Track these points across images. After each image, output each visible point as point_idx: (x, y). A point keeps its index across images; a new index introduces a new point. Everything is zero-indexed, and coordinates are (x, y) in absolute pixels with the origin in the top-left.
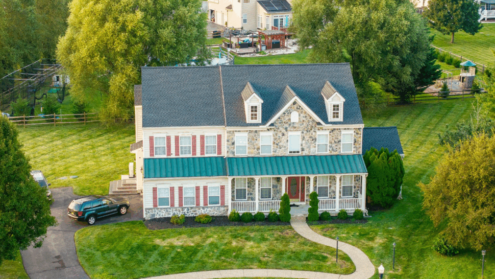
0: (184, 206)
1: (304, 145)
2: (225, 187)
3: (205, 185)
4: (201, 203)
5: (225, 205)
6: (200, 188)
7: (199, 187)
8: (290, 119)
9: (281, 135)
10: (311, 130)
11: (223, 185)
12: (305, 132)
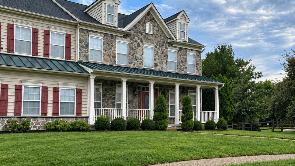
0: (22, 115)
1: (157, 60)
2: (83, 91)
3: (55, 86)
4: (48, 112)
5: (83, 115)
6: (49, 89)
7: (47, 88)
8: (145, 30)
9: (136, 46)
10: (163, 45)
11: (80, 88)
12: (158, 47)
